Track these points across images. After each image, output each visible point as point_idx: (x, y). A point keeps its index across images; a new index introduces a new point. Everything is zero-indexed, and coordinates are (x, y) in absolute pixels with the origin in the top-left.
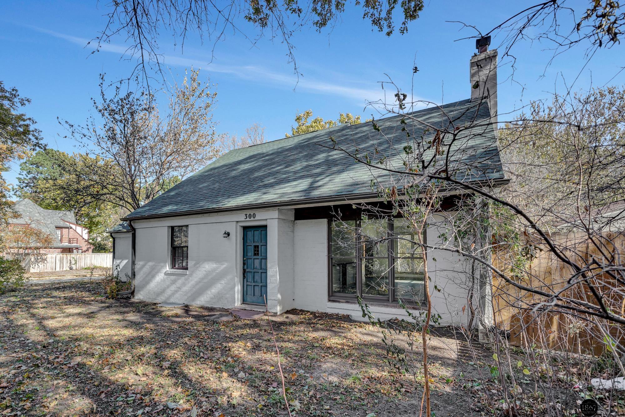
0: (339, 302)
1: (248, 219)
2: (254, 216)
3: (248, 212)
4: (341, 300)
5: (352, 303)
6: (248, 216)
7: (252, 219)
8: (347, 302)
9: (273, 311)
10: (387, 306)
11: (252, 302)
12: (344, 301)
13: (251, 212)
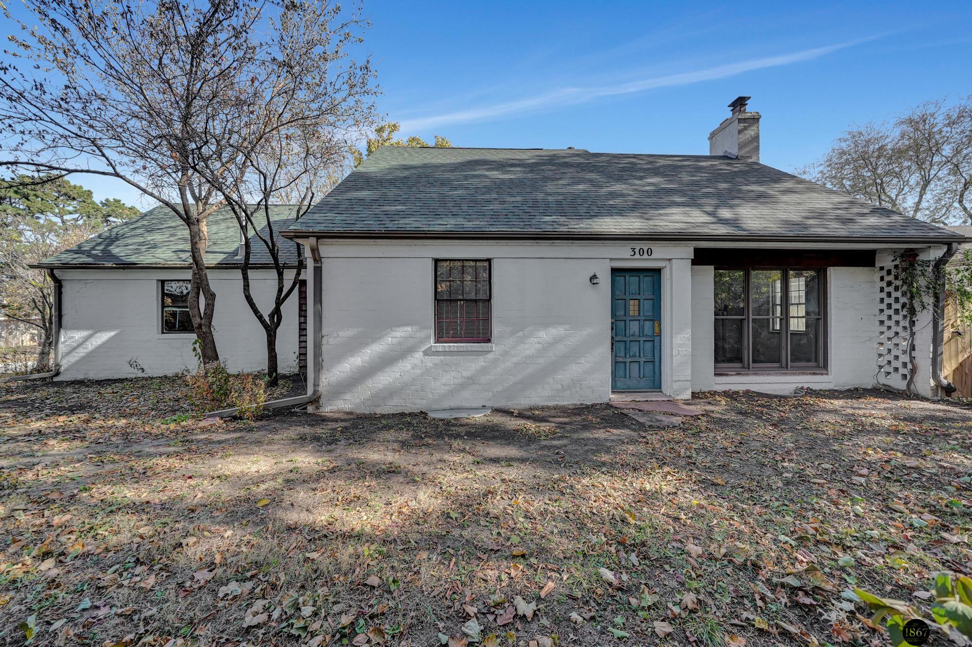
0: (727, 375)
1: (637, 256)
2: (650, 252)
3: (638, 245)
4: (730, 373)
5: (743, 375)
6: (637, 251)
7: (645, 256)
8: (738, 374)
9: (683, 398)
10: (786, 374)
11: (627, 389)
12: (734, 373)
13: (645, 246)
